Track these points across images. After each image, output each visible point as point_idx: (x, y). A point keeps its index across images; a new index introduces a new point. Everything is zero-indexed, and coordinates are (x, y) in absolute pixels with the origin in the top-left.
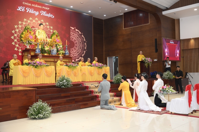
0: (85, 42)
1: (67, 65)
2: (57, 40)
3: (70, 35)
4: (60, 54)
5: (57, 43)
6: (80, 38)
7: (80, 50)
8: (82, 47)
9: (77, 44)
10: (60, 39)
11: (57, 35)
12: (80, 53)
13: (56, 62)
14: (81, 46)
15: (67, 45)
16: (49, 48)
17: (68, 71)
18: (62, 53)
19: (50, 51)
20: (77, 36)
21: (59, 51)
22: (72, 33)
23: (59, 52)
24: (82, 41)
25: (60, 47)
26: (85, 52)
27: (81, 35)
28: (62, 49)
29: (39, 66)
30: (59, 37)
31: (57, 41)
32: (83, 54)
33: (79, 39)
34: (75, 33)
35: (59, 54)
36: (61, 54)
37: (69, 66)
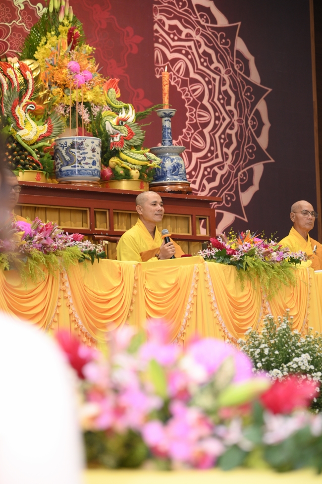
0: (257, 92)
1: (224, 256)
2: (73, 71)
3: (151, 38)
4: (127, 176)
5: (75, 95)
6: (221, 59)
7: (225, 156)
8: (240, 135)
9: (204, 108)
10: (91, 65)
11: (70, 34)
12: (226, 179)
13: (114, 237)
14: (231, 126)
15: (166, 109)
16: (43, 129)
17: (236, 306)
18: (144, 170)
19: (55, 153)
20: (198, 45)
21: (116, 153)
22: (162, 24)
23: (113, 161)
24: (234, 86)
25: (121, 122)
26: (258, 169)
27: (229, 34)
28: (137, 140)
29: (35, 253)
30: (88, 48)
31: (80, 77)
32: (244, 188)
33: (217, 71)
34: (188, 23)
35: (116, 177)
36: (135, 173)
37: (238, 264)
